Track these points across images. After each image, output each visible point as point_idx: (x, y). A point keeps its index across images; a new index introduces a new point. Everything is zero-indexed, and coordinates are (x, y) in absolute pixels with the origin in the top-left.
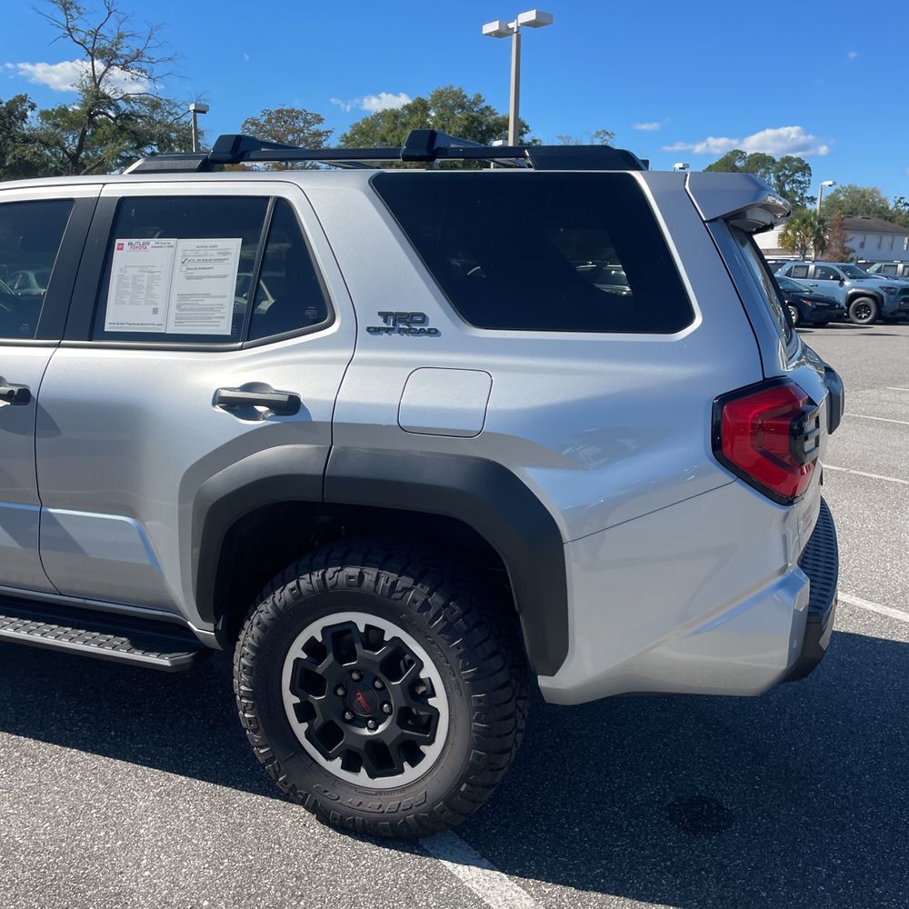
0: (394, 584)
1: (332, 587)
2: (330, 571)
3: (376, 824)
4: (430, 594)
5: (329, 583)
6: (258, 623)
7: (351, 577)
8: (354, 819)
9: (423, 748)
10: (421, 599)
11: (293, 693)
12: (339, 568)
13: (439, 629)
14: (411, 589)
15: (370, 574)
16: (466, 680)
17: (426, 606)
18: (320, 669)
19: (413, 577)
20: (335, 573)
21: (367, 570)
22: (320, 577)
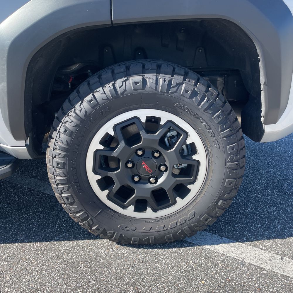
0: (170, 82)
1: (122, 93)
2: (118, 83)
3: (163, 237)
4: (196, 85)
5: (119, 91)
6: (65, 131)
7: (136, 83)
8: (148, 238)
9: (189, 186)
10: (191, 89)
11: (95, 174)
12: (126, 78)
13: (205, 107)
14: (182, 84)
15: (150, 78)
16: (224, 137)
17: (194, 94)
18: (115, 154)
19: (182, 75)
20: (123, 82)
21: (147, 76)
22: (112, 87)
